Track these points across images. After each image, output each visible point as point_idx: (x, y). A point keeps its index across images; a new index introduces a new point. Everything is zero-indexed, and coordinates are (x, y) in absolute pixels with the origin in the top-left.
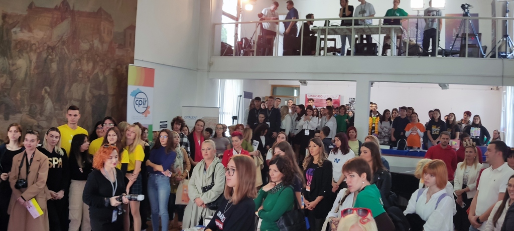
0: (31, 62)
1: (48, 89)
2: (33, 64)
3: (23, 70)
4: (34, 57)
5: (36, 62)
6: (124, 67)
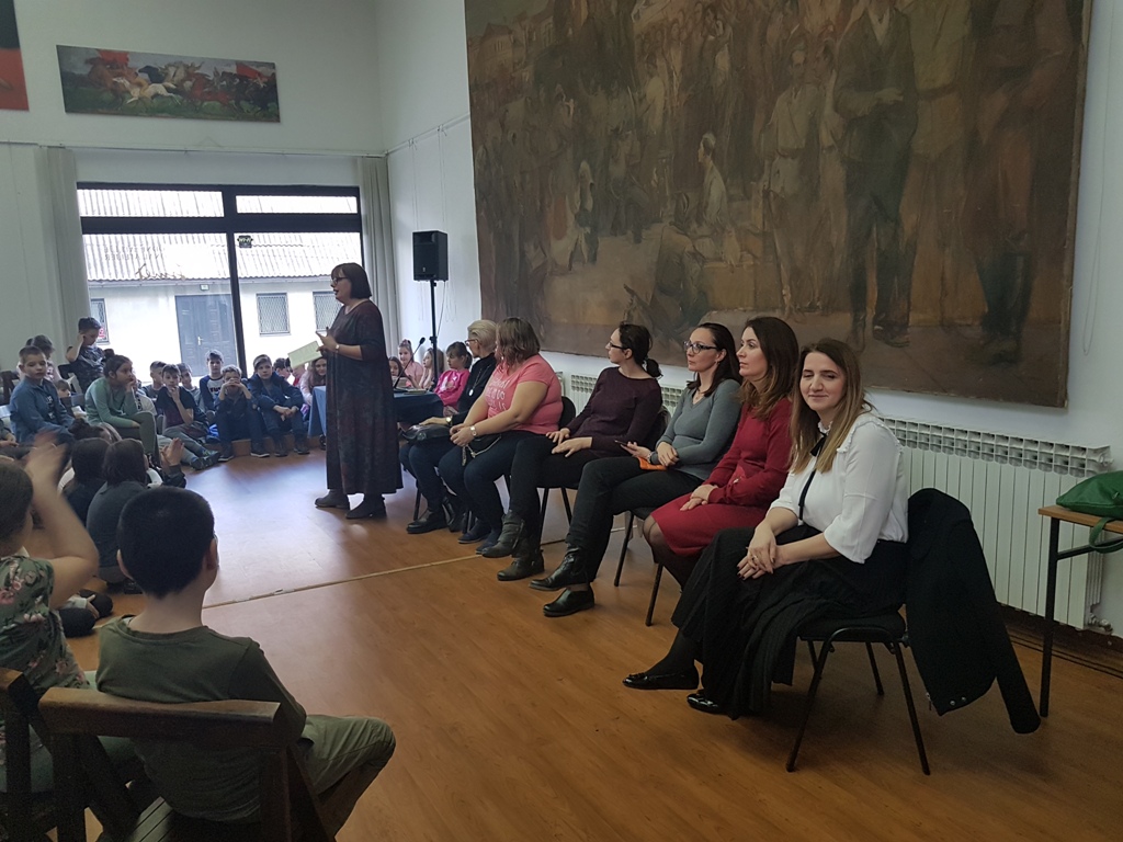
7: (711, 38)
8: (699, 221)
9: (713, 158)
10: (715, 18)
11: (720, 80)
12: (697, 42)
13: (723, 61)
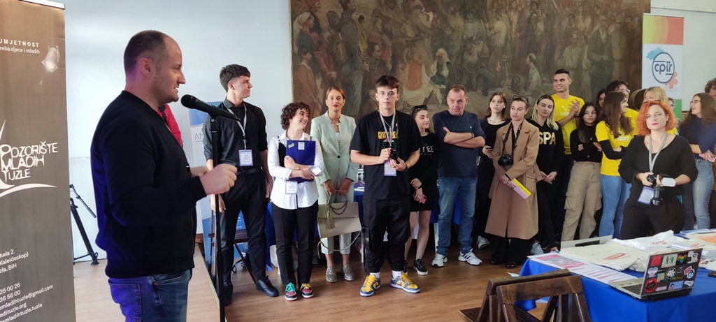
0: (511, 23)
1: (534, 57)
2: (514, 26)
3: (503, 34)
4: (515, 17)
5: (518, 23)
6: (636, 19)
7: (535, 15)
8: (526, 89)
9: (535, 64)
10: (537, 8)
11: (539, 34)
12: (528, 14)
13: (541, 26)
